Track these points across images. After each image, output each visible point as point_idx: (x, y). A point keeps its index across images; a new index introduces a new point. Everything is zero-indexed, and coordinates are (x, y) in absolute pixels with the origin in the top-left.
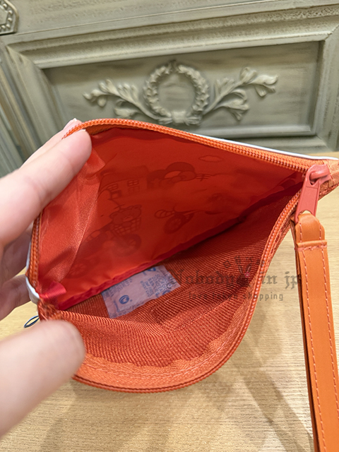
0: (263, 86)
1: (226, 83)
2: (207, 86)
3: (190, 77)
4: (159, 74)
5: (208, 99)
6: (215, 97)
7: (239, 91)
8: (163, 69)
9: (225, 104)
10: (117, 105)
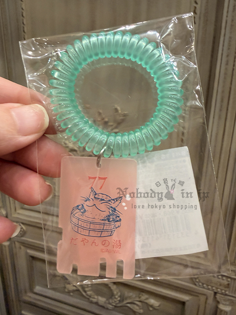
0: (152, 306)
1: (130, 297)
3: (110, 288)
5: (120, 301)
6: (123, 301)
7: (138, 303)
9: (128, 305)
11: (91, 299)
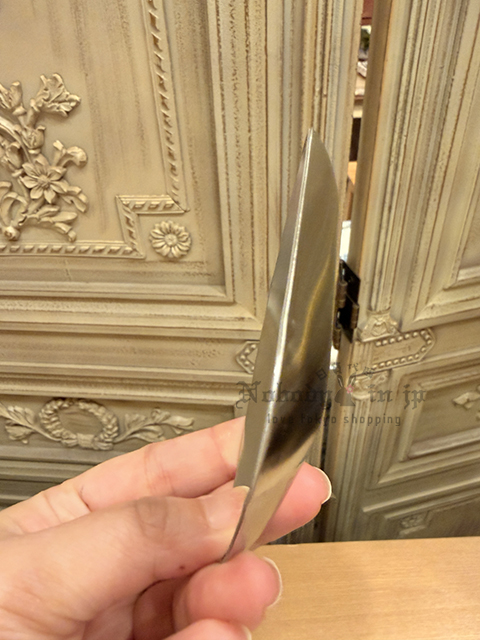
0: (178, 427)
1: (136, 422)
2: (114, 421)
3: (92, 413)
4: (56, 407)
5: (118, 431)
6: (125, 431)
7: (152, 428)
8: (60, 403)
9: (138, 435)
10: (8, 425)
11: (64, 441)
